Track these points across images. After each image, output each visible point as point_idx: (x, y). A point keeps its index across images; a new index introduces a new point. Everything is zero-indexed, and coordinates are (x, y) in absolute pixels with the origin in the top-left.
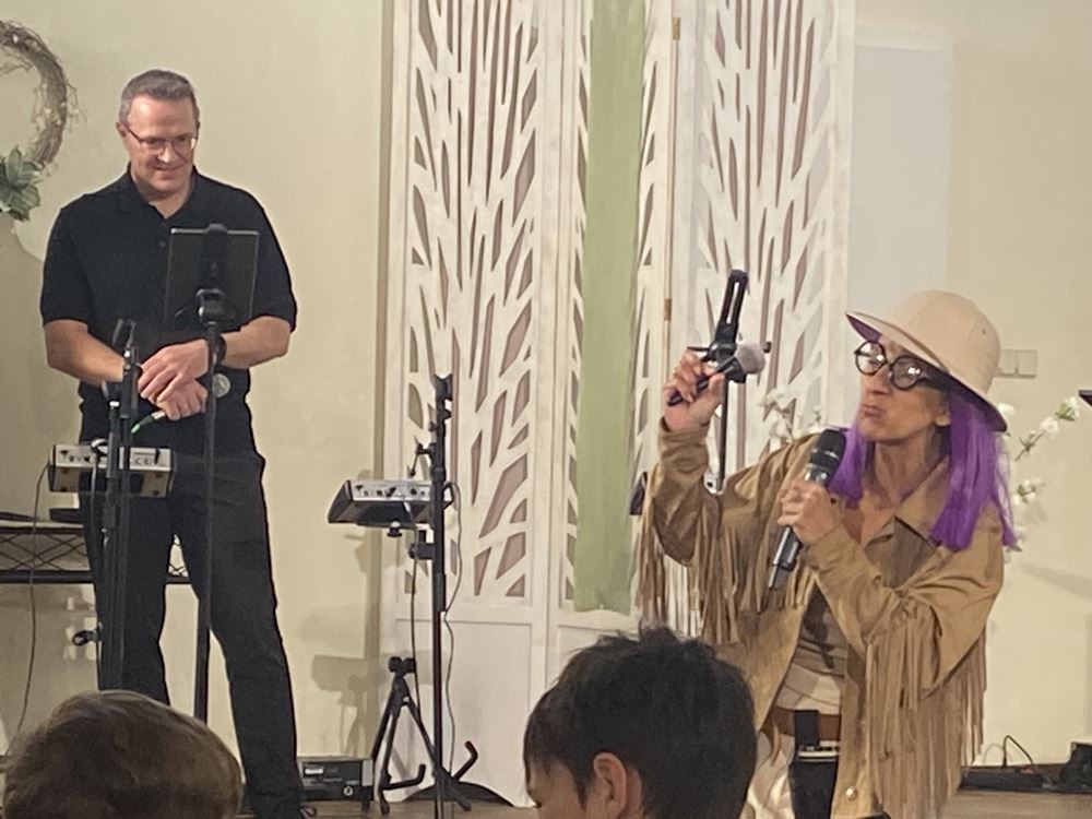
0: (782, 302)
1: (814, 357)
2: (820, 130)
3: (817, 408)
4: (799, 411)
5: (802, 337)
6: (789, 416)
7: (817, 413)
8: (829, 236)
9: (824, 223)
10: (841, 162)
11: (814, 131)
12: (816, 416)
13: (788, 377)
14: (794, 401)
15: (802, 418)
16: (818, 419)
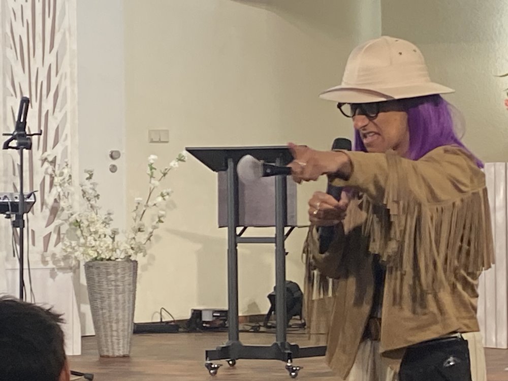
0: (48, 111)
1: (64, 136)
2: (62, 30)
3: (66, 160)
4: (58, 162)
5: (58, 128)
6: (54, 164)
7: (66, 162)
8: (68, 80)
9: (66, 74)
10: (72, 45)
11: (59, 31)
12: (66, 164)
13: (52, 146)
14: (56, 157)
15: (59, 165)
16: (67, 165)
